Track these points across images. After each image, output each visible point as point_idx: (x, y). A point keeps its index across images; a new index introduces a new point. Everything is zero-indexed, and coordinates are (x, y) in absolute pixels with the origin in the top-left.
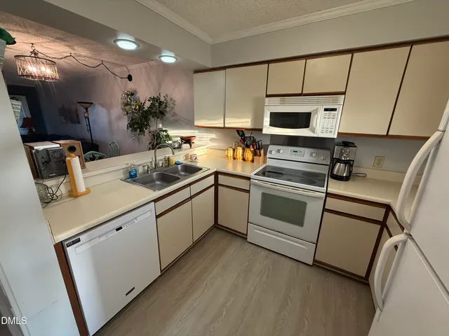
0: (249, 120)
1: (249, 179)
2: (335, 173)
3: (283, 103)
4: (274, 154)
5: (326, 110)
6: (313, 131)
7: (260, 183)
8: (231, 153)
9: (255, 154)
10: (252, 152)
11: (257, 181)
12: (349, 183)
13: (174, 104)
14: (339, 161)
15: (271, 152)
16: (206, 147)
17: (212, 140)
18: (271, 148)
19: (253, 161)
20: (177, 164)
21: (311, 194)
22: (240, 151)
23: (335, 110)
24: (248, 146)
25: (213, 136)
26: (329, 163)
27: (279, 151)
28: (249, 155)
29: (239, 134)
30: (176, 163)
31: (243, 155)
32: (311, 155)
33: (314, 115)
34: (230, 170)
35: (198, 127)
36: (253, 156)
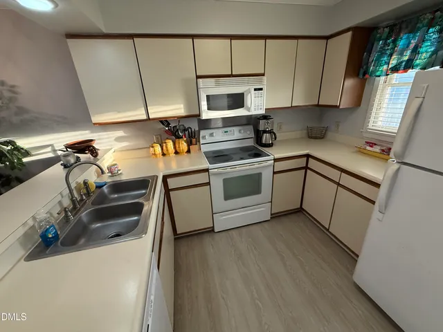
0: (182, 106)
1: (207, 170)
2: (264, 142)
3: (218, 85)
4: (208, 139)
5: (255, 90)
6: (249, 110)
7: (220, 170)
8: (158, 149)
9: (190, 144)
10: (186, 142)
11: (216, 170)
12: (274, 147)
13: (14, 92)
14: (265, 132)
15: (204, 137)
16: (113, 150)
17: (119, 139)
18: (203, 133)
19: (189, 151)
20: (99, 187)
21: (264, 164)
22: (170, 144)
23: (261, 89)
24: (179, 137)
25: (120, 133)
26: (253, 136)
27: (211, 135)
28: (183, 145)
29: (163, 124)
30: (97, 187)
31: (175, 148)
32: (240, 131)
33: (247, 95)
34: (175, 169)
35: (100, 124)
36: (189, 146)
